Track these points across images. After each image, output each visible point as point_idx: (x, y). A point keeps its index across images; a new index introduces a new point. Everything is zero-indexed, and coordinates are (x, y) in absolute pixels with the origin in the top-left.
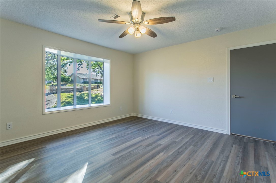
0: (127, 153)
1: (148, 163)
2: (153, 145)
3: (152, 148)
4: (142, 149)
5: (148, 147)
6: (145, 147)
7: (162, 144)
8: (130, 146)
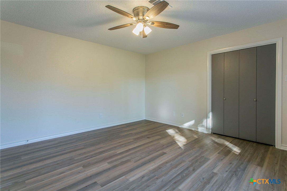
0: (152, 154)
1: (135, 146)
2: (119, 162)
3: (125, 158)
4: (136, 157)
5: (128, 160)
6: (131, 160)
7: (108, 163)
8: (150, 162)
